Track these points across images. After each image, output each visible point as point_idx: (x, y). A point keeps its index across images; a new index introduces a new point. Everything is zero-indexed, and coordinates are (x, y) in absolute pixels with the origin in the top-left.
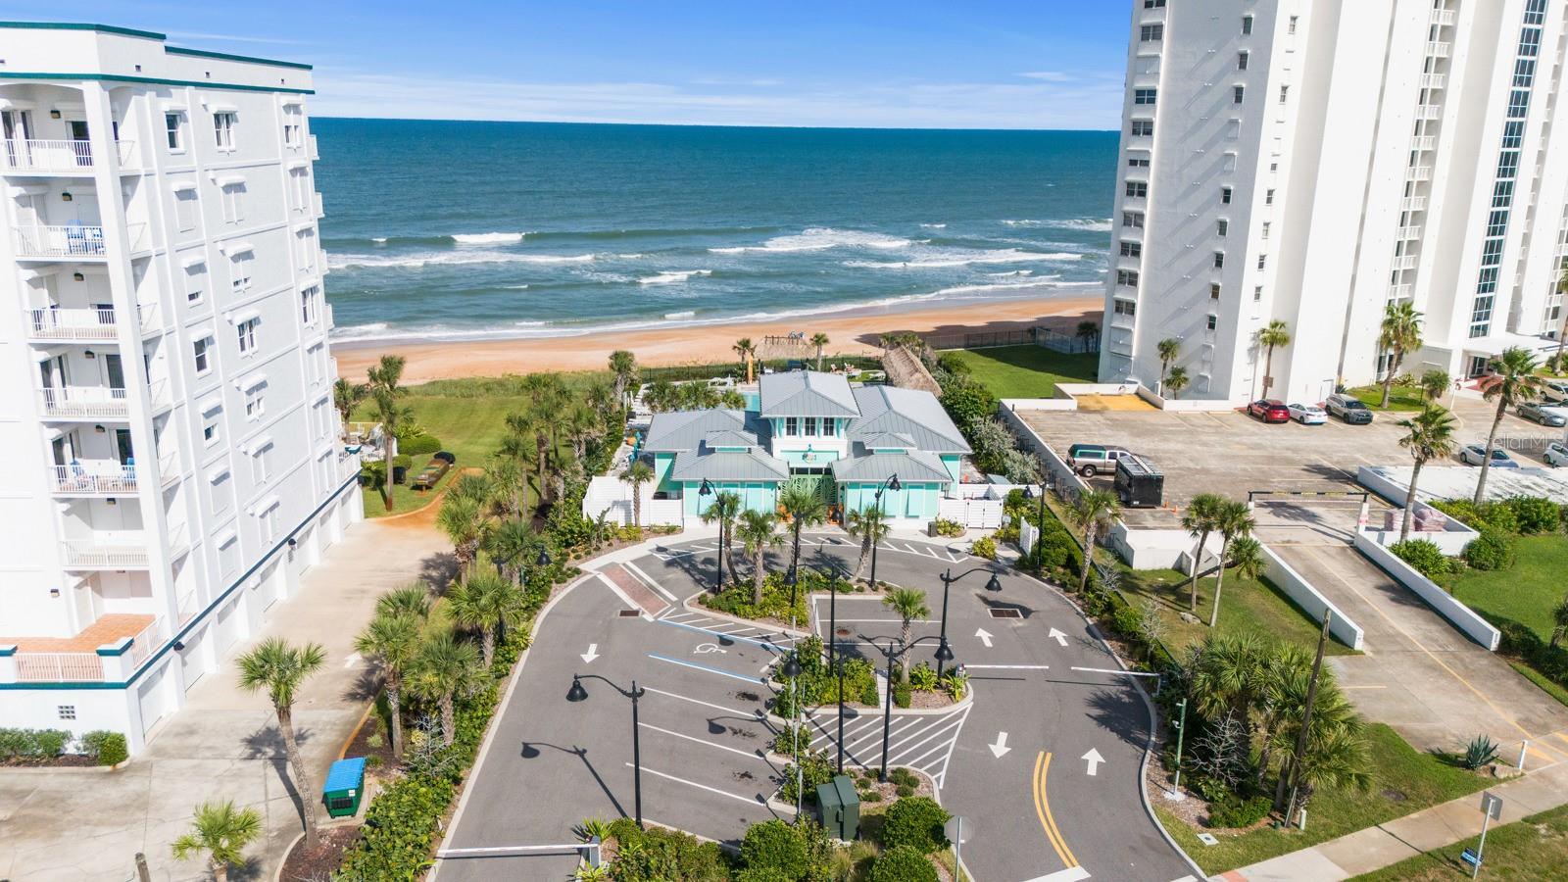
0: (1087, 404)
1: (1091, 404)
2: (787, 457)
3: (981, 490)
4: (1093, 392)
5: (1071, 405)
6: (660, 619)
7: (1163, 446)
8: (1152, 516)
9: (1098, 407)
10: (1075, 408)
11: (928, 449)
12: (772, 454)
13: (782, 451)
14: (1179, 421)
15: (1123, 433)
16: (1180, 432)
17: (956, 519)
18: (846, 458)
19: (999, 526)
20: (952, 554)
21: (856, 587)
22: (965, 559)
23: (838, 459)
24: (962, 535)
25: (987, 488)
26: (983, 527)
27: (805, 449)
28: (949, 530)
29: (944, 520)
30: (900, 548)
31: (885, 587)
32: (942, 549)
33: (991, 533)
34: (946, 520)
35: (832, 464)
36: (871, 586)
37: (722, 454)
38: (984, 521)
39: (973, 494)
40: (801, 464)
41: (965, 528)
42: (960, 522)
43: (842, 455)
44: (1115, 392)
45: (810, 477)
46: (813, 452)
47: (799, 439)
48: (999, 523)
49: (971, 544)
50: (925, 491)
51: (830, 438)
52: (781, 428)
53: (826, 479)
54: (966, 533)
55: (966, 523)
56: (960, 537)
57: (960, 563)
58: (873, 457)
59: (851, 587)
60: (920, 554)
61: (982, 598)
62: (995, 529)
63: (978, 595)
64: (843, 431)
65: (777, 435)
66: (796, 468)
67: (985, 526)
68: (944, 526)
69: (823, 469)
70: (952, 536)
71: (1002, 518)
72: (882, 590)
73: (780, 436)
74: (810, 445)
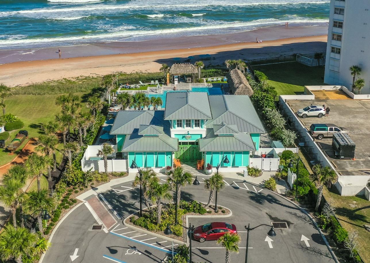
0: (319, 96)
1: (321, 96)
2: (177, 137)
3: (268, 151)
4: (322, 89)
5: (312, 97)
6: (111, 231)
7: (354, 121)
8: (351, 164)
9: (324, 98)
10: (314, 99)
11: (245, 132)
12: (170, 136)
13: (175, 135)
14: (361, 106)
15: (335, 113)
16: (361, 112)
17: (258, 167)
18: (205, 138)
19: (278, 170)
20: (255, 187)
21: (208, 210)
22: (261, 190)
23: (201, 138)
24: (261, 175)
25: (271, 150)
26: (270, 170)
27: (186, 134)
28: (254, 173)
29: (252, 168)
30: (231, 184)
31: (222, 210)
32: (250, 184)
33: (274, 174)
34: (253, 168)
35: (199, 140)
36: (215, 209)
37: (146, 138)
38: (271, 168)
39: (266, 153)
40: (184, 140)
41: (262, 171)
42: (260, 169)
43: (204, 136)
44: (331, 89)
45: (189, 146)
46: (190, 135)
47: (183, 129)
48: (278, 169)
49: (264, 182)
50: (242, 155)
51: (198, 128)
52: (174, 124)
53: (195, 147)
54: (262, 174)
55: (262, 169)
56: (259, 176)
57: (258, 193)
58: (218, 137)
59: (205, 210)
60: (240, 188)
61: (269, 215)
62: (276, 171)
63: (267, 213)
64: (204, 125)
65: (173, 127)
66: (182, 142)
67: (271, 170)
68: (252, 171)
69: (194, 142)
70: (256, 176)
71: (279, 166)
72: (220, 212)
73: (174, 127)
74: (188, 132)
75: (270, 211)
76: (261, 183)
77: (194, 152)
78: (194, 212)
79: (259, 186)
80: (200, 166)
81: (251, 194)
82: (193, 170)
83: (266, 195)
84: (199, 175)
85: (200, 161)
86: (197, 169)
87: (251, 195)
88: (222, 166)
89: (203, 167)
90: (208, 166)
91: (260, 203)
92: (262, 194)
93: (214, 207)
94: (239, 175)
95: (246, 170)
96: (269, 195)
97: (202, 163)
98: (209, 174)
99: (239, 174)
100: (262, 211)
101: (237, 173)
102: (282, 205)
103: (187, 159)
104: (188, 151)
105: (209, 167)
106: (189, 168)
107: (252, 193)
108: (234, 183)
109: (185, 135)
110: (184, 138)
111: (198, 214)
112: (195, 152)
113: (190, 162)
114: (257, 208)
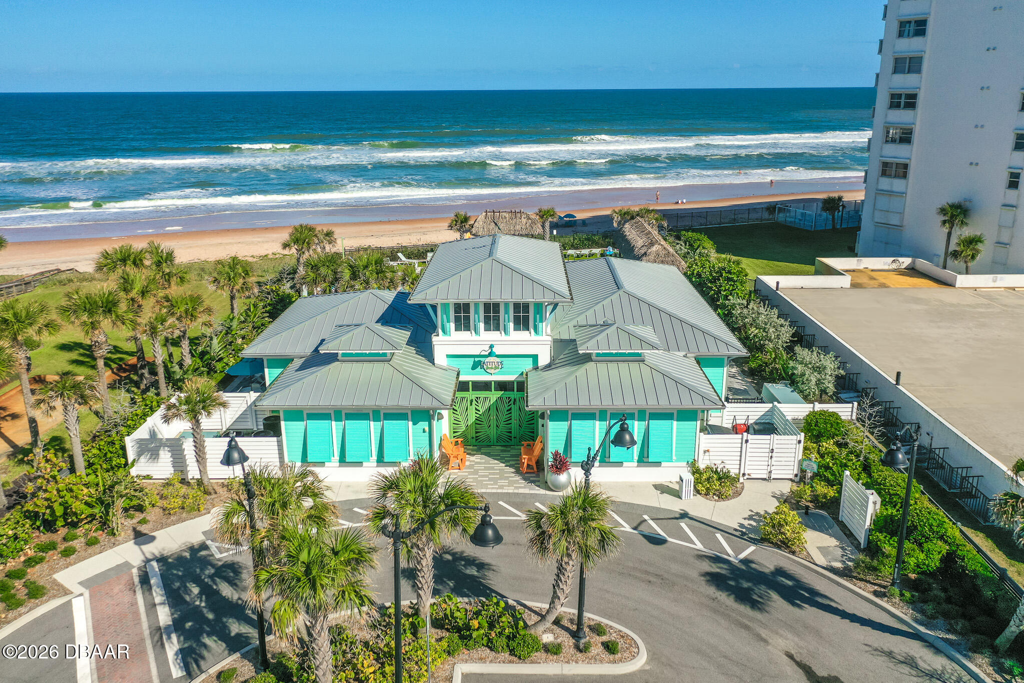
0: (862, 280)
1: (865, 281)
2: (456, 364)
3: (754, 412)
4: (861, 267)
5: (845, 281)
9: (874, 282)
10: (849, 286)
11: (678, 350)
12: (431, 359)
13: (448, 356)
16: (994, 315)
17: (727, 467)
18: (548, 367)
19: (796, 475)
20: (726, 539)
21: (547, 638)
22: (749, 551)
23: (536, 368)
24: (738, 494)
25: (767, 409)
26: (770, 477)
27: (484, 353)
28: (716, 485)
29: (707, 468)
30: (635, 525)
31: (604, 638)
32: (707, 527)
33: (786, 488)
34: (711, 469)
35: (527, 375)
36: (576, 635)
37: (349, 365)
38: (773, 468)
39: (748, 419)
40: (480, 376)
41: (741, 480)
42: (734, 472)
43: (544, 360)
44: (886, 267)
45: (494, 395)
46: (498, 356)
47: (475, 337)
48: (796, 472)
49: (755, 520)
50: (675, 423)
51: (523, 335)
52: (445, 320)
53: (515, 399)
54: (743, 488)
55: (742, 472)
56: (733, 497)
57: (742, 561)
58: (590, 366)
59: (536, 640)
60: (669, 539)
61: (800, 665)
62: (791, 480)
63: (791, 657)
64: (544, 324)
65: (440, 331)
66: (473, 382)
67: (773, 476)
68: (708, 479)
69: (513, 382)
70: (721, 496)
71: (800, 463)
72: (597, 650)
73: (444, 332)
74: (491, 347)
75: (801, 643)
76: (746, 523)
77: (513, 414)
78: (490, 648)
79: (737, 534)
80: (529, 459)
81: (713, 565)
82: (507, 473)
83: (767, 571)
84: (527, 491)
85: (531, 442)
86: (518, 472)
87: (715, 569)
88: (606, 462)
89: (540, 464)
90: (555, 460)
91: (755, 605)
92: (753, 566)
93: (571, 621)
94: (662, 492)
95: (688, 477)
96: (780, 571)
97: (537, 451)
98: (556, 488)
99: (662, 489)
100: (765, 641)
101: (657, 487)
102: (844, 615)
103: (488, 437)
104: (493, 412)
105: (561, 465)
106: (493, 468)
107: (716, 559)
108: (645, 520)
109: (482, 359)
110: (478, 369)
111: (507, 655)
112: (515, 414)
113: (498, 448)
114: (747, 627)
